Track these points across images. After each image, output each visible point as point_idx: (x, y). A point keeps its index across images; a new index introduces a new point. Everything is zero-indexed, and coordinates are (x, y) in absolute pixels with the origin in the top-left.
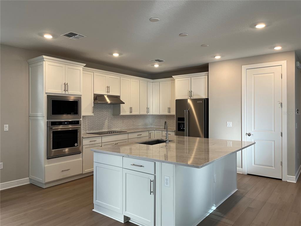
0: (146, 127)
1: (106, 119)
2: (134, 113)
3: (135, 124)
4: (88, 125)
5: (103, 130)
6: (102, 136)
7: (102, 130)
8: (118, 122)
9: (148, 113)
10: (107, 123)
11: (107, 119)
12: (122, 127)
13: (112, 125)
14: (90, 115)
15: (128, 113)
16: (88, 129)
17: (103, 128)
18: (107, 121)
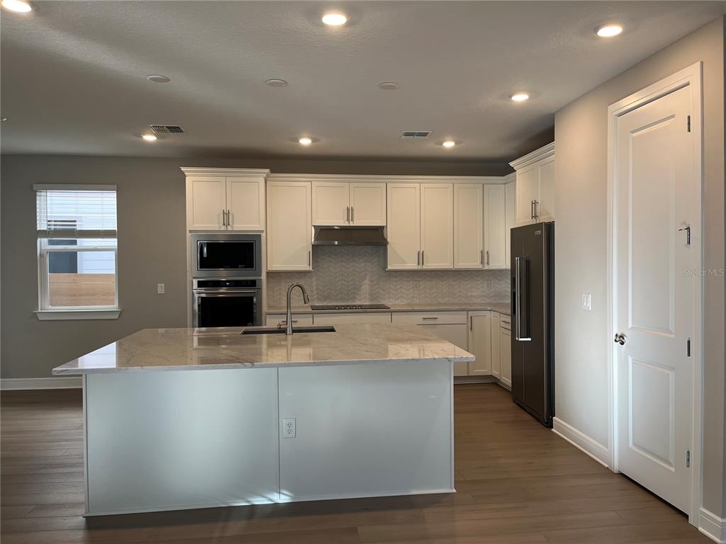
0: (500, 302)
1: (365, 279)
2: (429, 265)
3: (456, 291)
4: (317, 289)
5: (357, 303)
6: (313, 314)
7: (354, 301)
8: (400, 286)
9: (486, 264)
10: (367, 286)
11: (368, 277)
12: (413, 297)
13: (382, 292)
14: (303, 269)
15: (412, 265)
16: (317, 298)
17: (358, 297)
18: (367, 281)
